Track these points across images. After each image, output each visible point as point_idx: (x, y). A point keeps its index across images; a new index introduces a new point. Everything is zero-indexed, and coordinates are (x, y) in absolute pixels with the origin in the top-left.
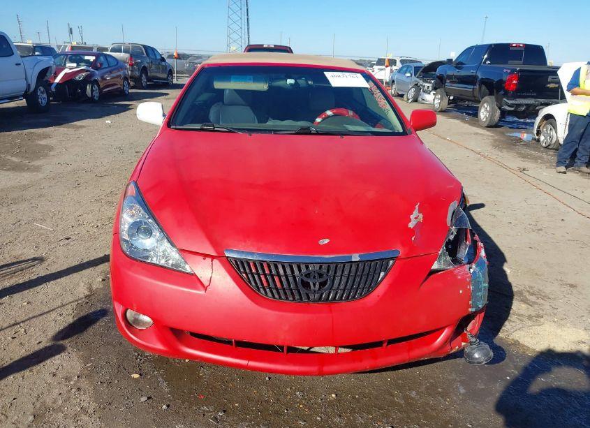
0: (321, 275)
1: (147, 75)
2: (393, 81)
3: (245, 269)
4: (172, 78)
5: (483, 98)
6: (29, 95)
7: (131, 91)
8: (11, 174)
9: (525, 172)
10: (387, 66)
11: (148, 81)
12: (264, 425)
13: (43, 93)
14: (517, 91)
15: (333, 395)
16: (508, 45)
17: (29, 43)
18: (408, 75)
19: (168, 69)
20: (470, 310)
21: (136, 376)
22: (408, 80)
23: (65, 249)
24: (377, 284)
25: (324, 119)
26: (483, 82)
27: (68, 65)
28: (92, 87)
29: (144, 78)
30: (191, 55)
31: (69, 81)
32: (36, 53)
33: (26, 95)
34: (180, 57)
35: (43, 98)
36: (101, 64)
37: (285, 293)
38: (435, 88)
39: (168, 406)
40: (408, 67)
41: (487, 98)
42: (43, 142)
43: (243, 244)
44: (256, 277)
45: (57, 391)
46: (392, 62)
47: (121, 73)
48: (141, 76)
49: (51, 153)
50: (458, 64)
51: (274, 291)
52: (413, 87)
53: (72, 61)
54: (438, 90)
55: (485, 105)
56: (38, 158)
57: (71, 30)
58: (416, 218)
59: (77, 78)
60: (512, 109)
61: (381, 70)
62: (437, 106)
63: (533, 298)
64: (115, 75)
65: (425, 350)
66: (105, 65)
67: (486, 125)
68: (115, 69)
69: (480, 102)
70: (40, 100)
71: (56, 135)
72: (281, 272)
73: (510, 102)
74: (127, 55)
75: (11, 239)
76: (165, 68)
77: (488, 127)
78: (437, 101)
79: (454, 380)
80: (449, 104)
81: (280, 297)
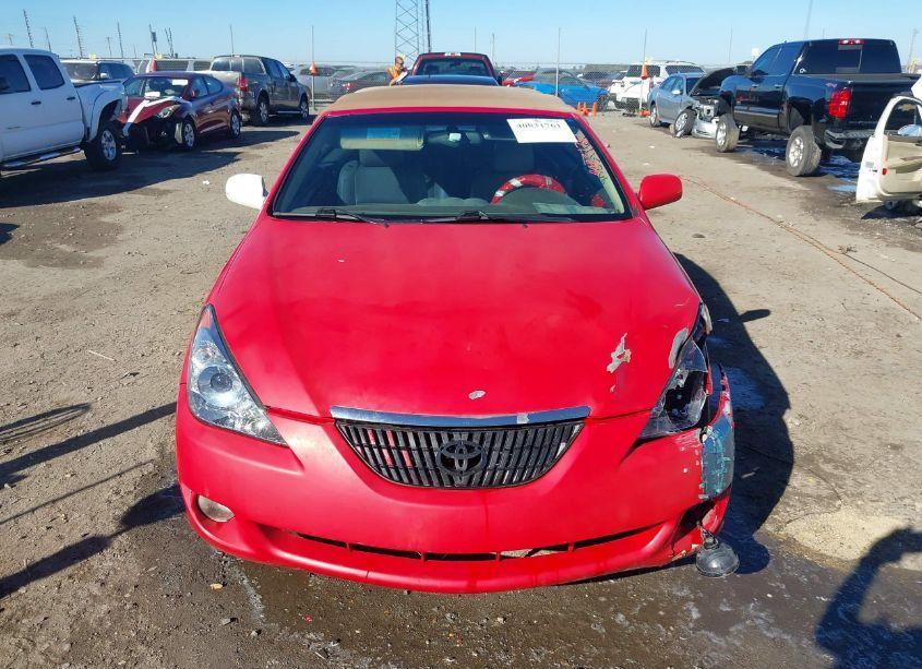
0: (470, 449)
1: (267, 103)
2: (653, 103)
3: (359, 440)
4: (307, 107)
5: (793, 129)
6: (90, 145)
7: (243, 129)
8: (59, 272)
9: (849, 253)
10: (644, 78)
11: (270, 112)
12: (394, 663)
13: (109, 140)
14: (849, 117)
15: (500, 620)
16: (835, 43)
17: (92, 59)
18: (677, 92)
19: (301, 93)
20: (701, 497)
21: (219, 586)
22: (678, 100)
23: (130, 390)
24: (556, 461)
25: (508, 192)
26: (795, 103)
27: (147, 95)
28: (183, 128)
29: (263, 107)
30: (338, 68)
31: (149, 118)
32: (103, 75)
33: (83, 145)
34: (319, 71)
35: (110, 149)
36: (197, 92)
37: (418, 475)
38: (718, 114)
39: (259, 632)
40: (678, 78)
41: (800, 129)
42: (107, 219)
43: (359, 398)
44: (376, 450)
45: (105, 607)
46: (653, 71)
47: (227, 103)
48: (259, 105)
49: (120, 237)
50: (755, 73)
51: (402, 472)
52: (682, 113)
53: (153, 88)
54: (723, 116)
55: (798, 141)
56: (100, 246)
57: (154, 34)
58: (620, 357)
59: (161, 114)
60: (841, 147)
61: (635, 83)
62: (721, 142)
63: (828, 468)
64: (218, 107)
65: (631, 556)
66: (203, 92)
67: (798, 173)
68: (219, 98)
69: (789, 135)
70: (105, 151)
71: (127, 207)
72: (413, 443)
73: (837, 136)
74: (237, 75)
75: (52, 375)
76: (295, 91)
77: (801, 176)
78: (721, 135)
79: (685, 600)
80: (740, 138)
81: (411, 481)
